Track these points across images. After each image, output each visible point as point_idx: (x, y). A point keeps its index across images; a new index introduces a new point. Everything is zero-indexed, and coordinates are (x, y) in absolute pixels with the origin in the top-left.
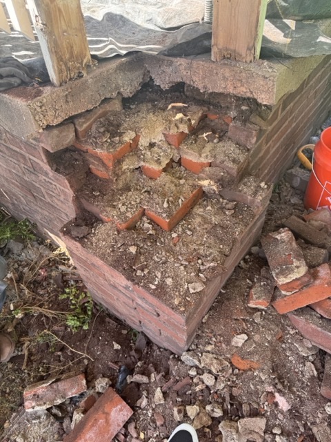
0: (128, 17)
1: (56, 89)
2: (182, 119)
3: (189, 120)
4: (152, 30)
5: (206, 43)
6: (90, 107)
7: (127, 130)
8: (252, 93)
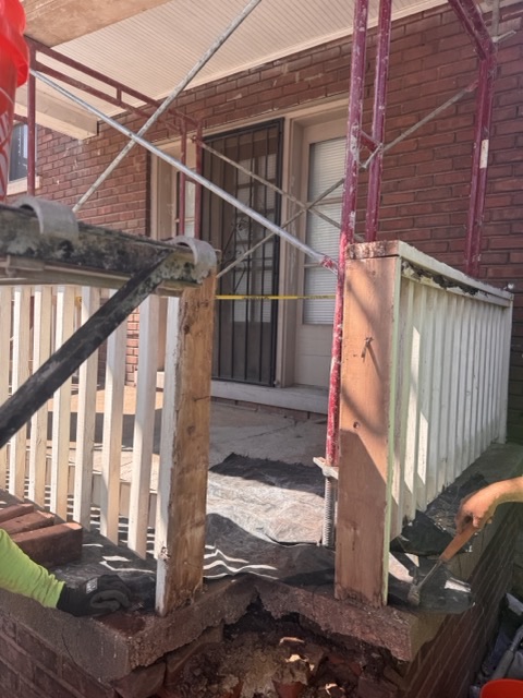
0: (236, 521)
1: (160, 620)
2: (297, 662)
3: (307, 664)
4: (263, 541)
5: (328, 577)
6: (190, 640)
7: (228, 673)
8: (383, 643)
